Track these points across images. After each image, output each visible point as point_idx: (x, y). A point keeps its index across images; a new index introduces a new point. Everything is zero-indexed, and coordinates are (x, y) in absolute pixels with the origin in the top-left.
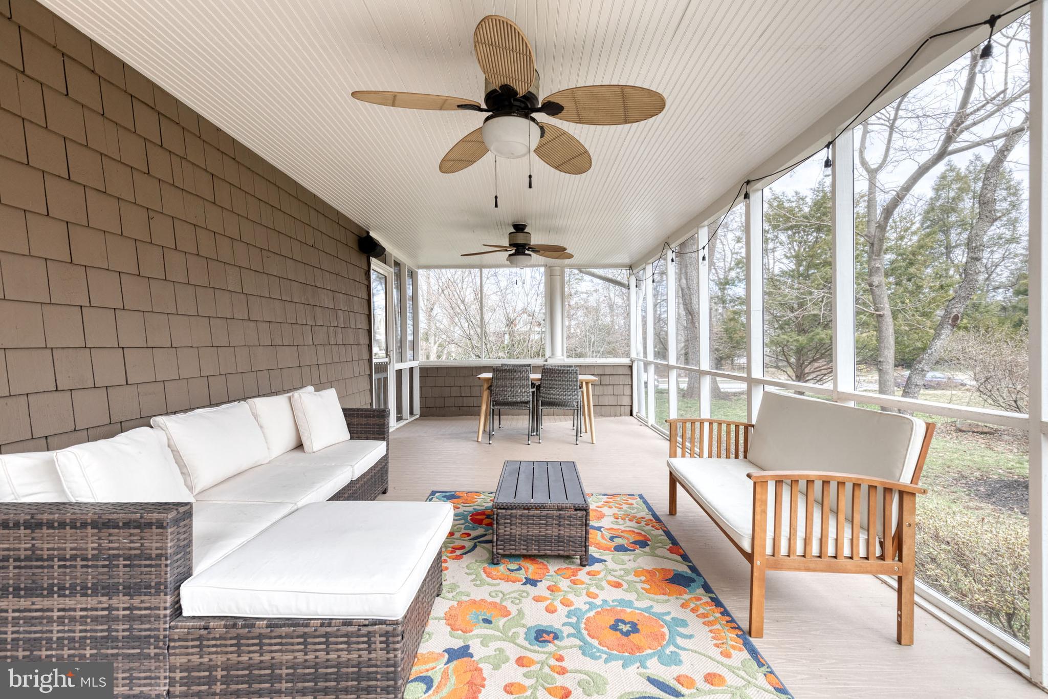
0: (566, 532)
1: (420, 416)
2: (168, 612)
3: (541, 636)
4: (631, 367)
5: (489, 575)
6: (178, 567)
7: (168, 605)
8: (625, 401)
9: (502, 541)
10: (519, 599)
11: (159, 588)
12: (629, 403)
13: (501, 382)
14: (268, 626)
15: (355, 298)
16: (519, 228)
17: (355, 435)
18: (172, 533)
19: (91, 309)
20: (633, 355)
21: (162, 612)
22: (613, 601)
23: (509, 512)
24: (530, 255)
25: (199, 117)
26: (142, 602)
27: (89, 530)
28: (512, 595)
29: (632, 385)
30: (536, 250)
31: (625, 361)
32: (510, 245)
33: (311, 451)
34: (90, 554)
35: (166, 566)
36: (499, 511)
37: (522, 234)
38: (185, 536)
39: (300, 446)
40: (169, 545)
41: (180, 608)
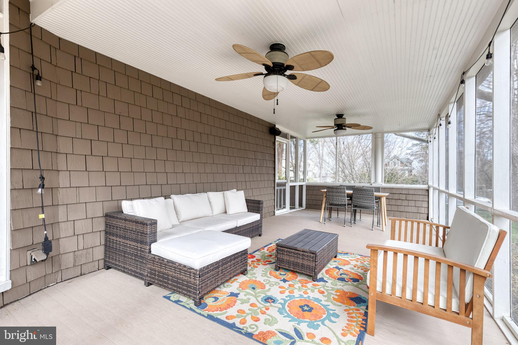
0: (305, 263)
1: (306, 208)
2: (148, 251)
3: (269, 299)
4: (428, 191)
5: (270, 274)
6: (151, 238)
7: (148, 249)
8: (424, 210)
9: (279, 261)
10: (272, 285)
11: (146, 243)
12: (426, 212)
13: (331, 194)
14: (167, 262)
15: (267, 154)
16: (340, 116)
17: (249, 210)
18: (149, 228)
19: (157, 161)
20: (430, 183)
21: (146, 251)
22: (312, 298)
23: (282, 248)
24: (346, 129)
25: (196, 94)
26: (143, 246)
27: (134, 223)
28: (272, 283)
29: (428, 201)
30: (350, 126)
31: (425, 187)
32: (335, 125)
33: (228, 214)
34: (134, 230)
35: (147, 237)
36: (278, 247)
37: (341, 119)
38: (154, 229)
39: (226, 212)
40: (148, 231)
41: (151, 251)
